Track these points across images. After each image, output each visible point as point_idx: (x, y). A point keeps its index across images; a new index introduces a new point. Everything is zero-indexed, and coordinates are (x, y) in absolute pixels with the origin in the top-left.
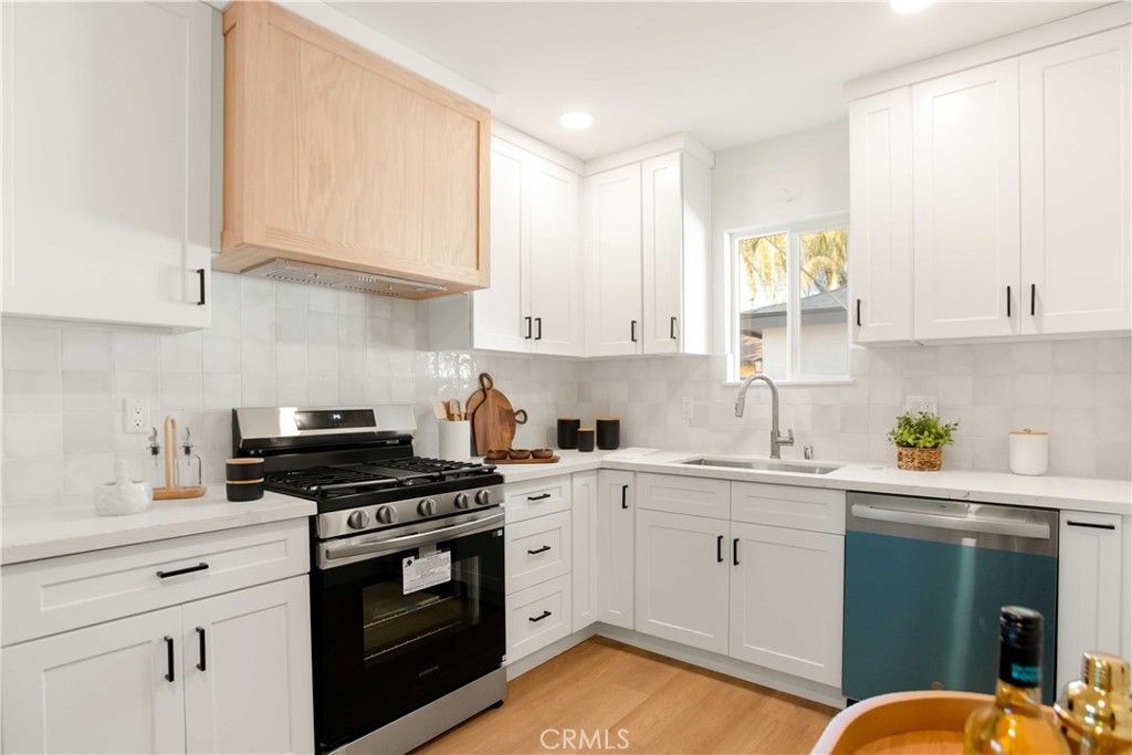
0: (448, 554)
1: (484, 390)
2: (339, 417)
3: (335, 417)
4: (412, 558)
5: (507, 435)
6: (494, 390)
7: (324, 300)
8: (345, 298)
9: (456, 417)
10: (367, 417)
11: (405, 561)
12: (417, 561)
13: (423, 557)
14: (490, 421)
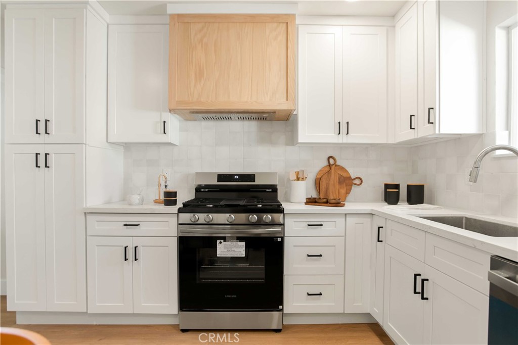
0: (243, 243)
1: (330, 165)
2: (237, 177)
3: (235, 177)
4: (222, 241)
5: (343, 191)
6: (336, 166)
7: (236, 126)
8: (246, 124)
9: (300, 179)
10: (251, 177)
11: (218, 241)
12: (225, 243)
13: (229, 241)
14: (332, 182)
